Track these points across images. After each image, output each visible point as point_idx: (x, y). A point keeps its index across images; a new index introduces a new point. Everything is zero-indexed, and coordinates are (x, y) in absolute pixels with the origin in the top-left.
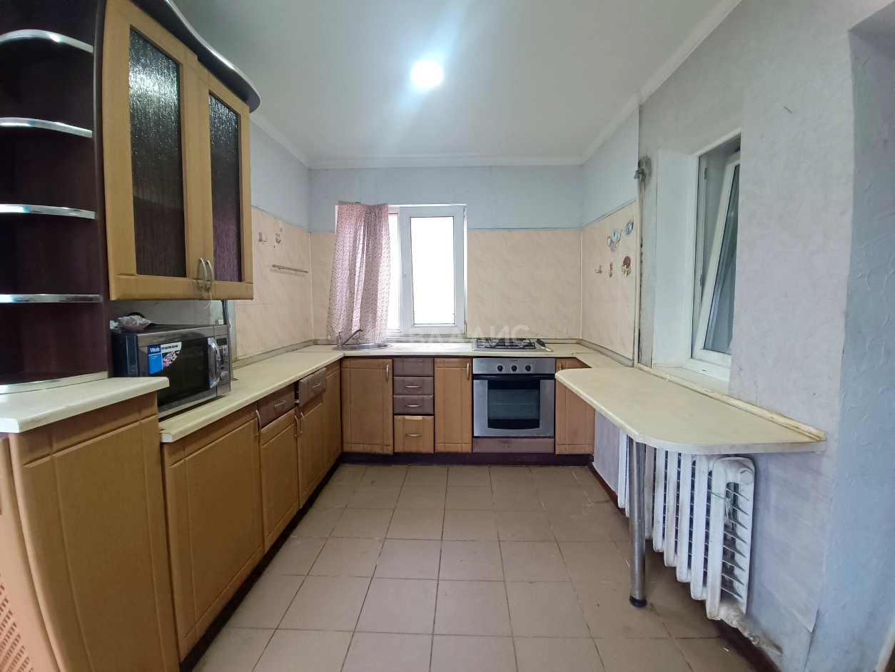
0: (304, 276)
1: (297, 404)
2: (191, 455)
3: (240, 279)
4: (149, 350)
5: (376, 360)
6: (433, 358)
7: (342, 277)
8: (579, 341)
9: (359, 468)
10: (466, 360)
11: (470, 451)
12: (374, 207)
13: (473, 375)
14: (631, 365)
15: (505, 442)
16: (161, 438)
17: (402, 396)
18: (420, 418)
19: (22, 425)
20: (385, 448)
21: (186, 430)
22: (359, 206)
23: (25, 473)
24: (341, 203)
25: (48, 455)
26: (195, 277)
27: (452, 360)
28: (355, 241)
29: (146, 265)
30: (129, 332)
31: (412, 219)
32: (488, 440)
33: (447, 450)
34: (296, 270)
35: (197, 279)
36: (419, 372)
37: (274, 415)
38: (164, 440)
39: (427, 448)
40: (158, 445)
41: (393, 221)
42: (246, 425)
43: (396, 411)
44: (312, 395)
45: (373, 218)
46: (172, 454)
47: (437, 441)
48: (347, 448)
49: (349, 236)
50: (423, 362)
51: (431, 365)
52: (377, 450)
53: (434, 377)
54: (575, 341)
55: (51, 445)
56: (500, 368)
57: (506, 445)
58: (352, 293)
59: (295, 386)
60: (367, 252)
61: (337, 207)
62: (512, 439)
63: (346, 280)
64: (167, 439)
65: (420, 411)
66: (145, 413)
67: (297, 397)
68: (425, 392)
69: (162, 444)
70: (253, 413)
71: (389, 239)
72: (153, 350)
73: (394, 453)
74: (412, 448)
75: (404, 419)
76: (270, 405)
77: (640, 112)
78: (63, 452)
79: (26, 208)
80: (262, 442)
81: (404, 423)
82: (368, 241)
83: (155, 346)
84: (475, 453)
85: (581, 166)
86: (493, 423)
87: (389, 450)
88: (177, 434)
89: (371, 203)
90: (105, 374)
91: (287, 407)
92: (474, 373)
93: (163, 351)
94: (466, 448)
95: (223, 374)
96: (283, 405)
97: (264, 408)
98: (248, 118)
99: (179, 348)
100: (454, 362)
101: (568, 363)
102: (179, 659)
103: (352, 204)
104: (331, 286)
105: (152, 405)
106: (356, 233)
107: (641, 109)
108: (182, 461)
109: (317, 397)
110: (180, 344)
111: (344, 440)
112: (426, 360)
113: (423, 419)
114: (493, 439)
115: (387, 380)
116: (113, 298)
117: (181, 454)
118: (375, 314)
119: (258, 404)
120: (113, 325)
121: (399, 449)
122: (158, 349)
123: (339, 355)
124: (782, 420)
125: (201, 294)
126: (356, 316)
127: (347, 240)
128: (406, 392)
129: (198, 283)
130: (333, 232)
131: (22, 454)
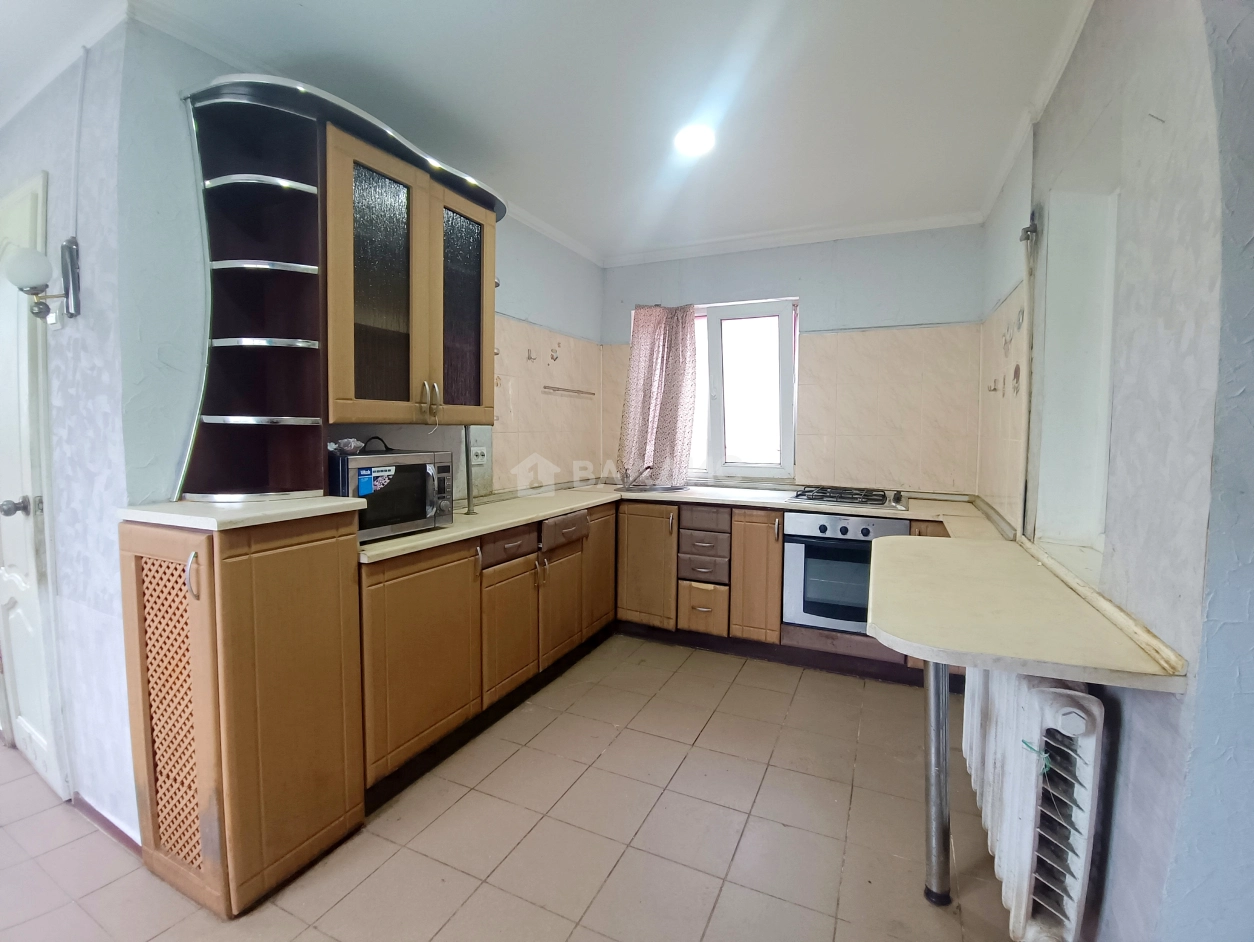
0: (591, 399)
1: (540, 549)
2: (392, 581)
3: (478, 403)
4: (360, 475)
5: (658, 506)
6: (731, 508)
7: (636, 399)
8: (972, 499)
9: (634, 643)
10: (773, 514)
11: (777, 642)
12: (677, 309)
13: (784, 535)
14: (1011, 536)
15: (827, 637)
16: (359, 558)
17: (689, 556)
18: (711, 587)
19: (219, 524)
20: (666, 621)
21: (384, 554)
22: (658, 309)
23: (223, 566)
24: (638, 307)
25: (246, 554)
26: (418, 400)
27: (755, 512)
28: (652, 354)
29: (365, 388)
30: (344, 454)
31: (724, 323)
32: (803, 629)
33: (746, 635)
34: (579, 392)
35: (421, 403)
36: (712, 526)
37: (504, 556)
38: (362, 561)
39: (718, 628)
40: (355, 564)
41: (700, 327)
42: (462, 563)
43: (682, 575)
44: (562, 540)
45: (676, 321)
46: (370, 575)
47: (733, 621)
48: (624, 615)
49: (646, 348)
50: (717, 512)
51: (727, 517)
52: (656, 622)
53: (731, 533)
54: (966, 498)
55: (249, 546)
56: (823, 529)
57: (829, 641)
58: (645, 420)
59: (538, 525)
60: (667, 368)
61: (633, 312)
62: (839, 635)
63: (640, 404)
64: (364, 560)
65: (712, 578)
66: (343, 531)
67: (539, 540)
68: (720, 553)
69: (360, 565)
70: (472, 551)
71: (694, 350)
72: (363, 472)
73: (677, 630)
74: (699, 626)
75: (691, 585)
76: (500, 544)
77: (1035, 134)
78: (261, 554)
79: (268, 342)
80: (484, 585)
81: (690, 591)
82: (668, 353)
83: (366, 469)
84: (784, 646)
85: (983, 225)
86: (810, 607)
87: (670, 625)
88: (373, 556)
89: (674, 304)
90: (321, 492)
91: (524, 550)
92: (786, 532)
93: (374, 475)
94: (772, 637)
95: (444, 503)
96: (519, 546)
97: (489, 547)
98: (494, 227)
99: (393, 472)
100: (757, 516)
101: (931, 527)
102: (365, 784)
103: (650, 307)
104: (623, 412)
105: (351, 524)
106: (653, 344)
107: (1037, 130)
108: (382, 585)
109: (574, 543)
110: (393, 469)
111: (619, 604)
112: (721, 510)
113: (715, 589)
114: (811, 630)
115: (671, 533)
116: (331, 421)
117: (381, 577)
118: (673, 448)
119: (482, 540)
120: (331, 447)
121: (683, 624)
122: (369, 472)
123: (616, 496)
124: (1144, 637)
125: (424, 420)
126: (650, 448)
127: (643, 353)
128: (694, 550)
129: (421, 408)
130: (628, 343)
131: (222, 551)
